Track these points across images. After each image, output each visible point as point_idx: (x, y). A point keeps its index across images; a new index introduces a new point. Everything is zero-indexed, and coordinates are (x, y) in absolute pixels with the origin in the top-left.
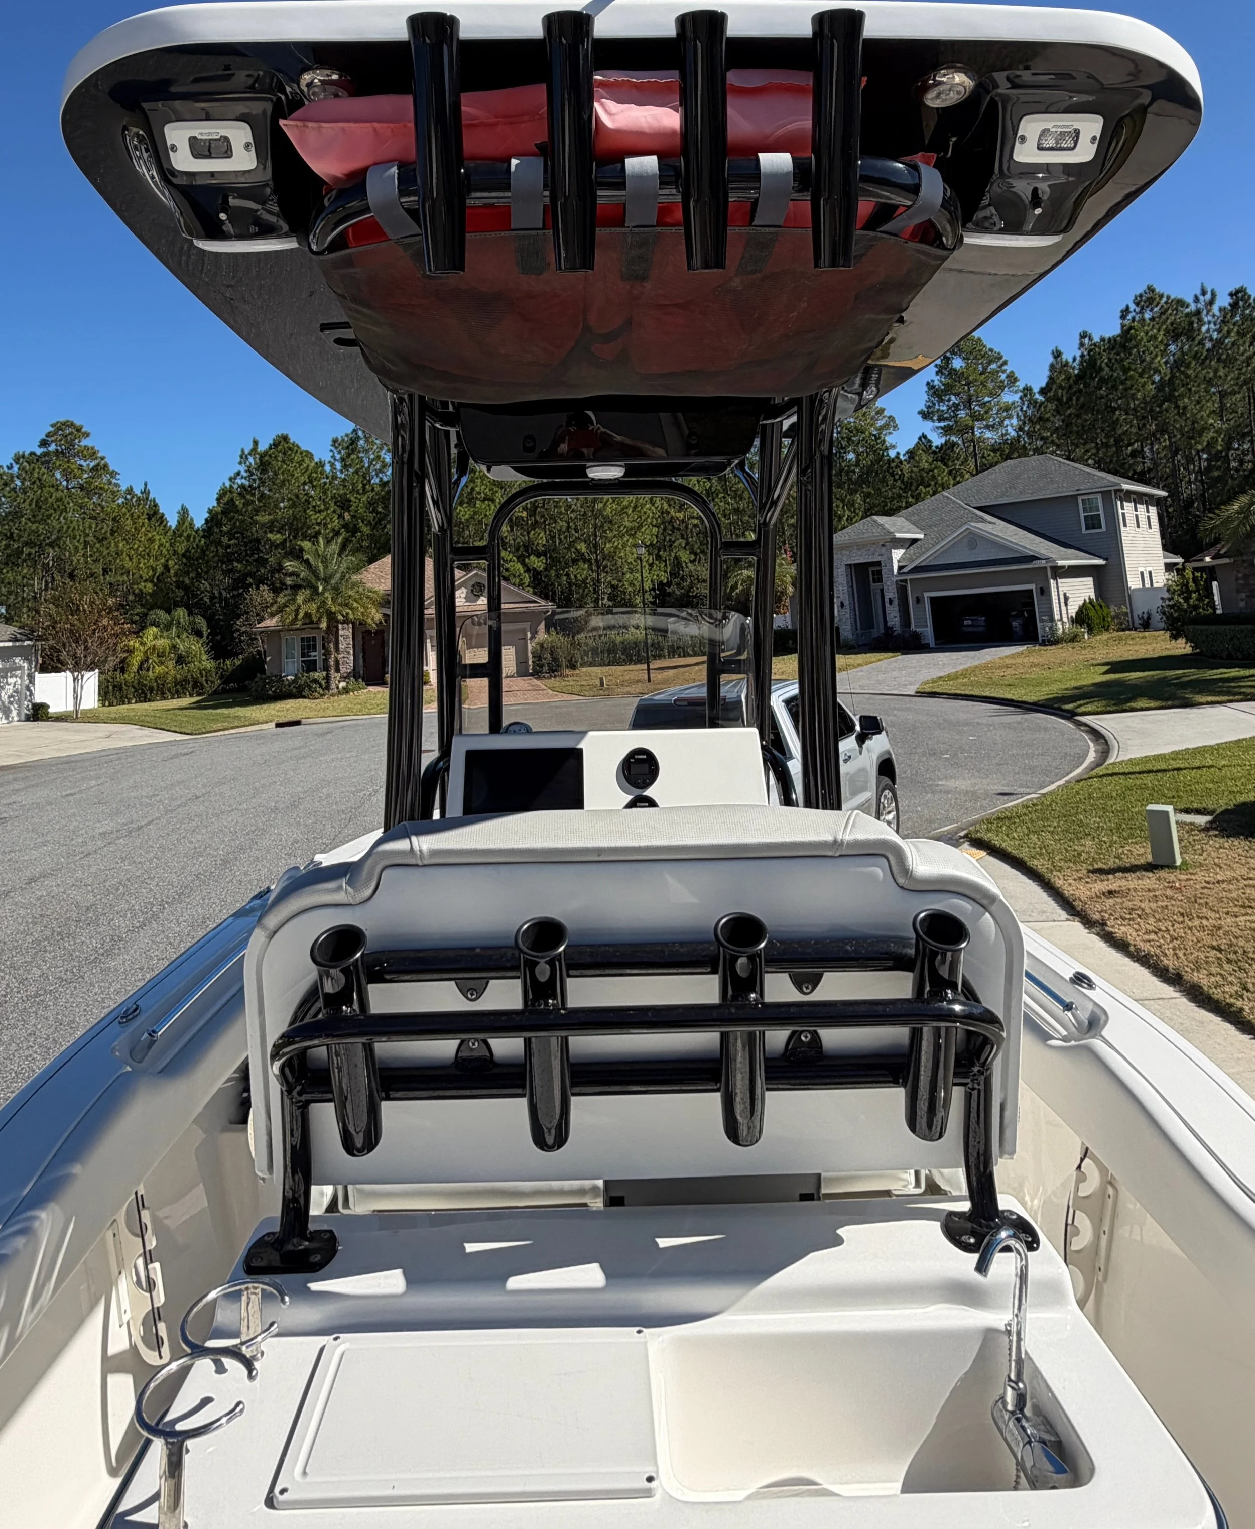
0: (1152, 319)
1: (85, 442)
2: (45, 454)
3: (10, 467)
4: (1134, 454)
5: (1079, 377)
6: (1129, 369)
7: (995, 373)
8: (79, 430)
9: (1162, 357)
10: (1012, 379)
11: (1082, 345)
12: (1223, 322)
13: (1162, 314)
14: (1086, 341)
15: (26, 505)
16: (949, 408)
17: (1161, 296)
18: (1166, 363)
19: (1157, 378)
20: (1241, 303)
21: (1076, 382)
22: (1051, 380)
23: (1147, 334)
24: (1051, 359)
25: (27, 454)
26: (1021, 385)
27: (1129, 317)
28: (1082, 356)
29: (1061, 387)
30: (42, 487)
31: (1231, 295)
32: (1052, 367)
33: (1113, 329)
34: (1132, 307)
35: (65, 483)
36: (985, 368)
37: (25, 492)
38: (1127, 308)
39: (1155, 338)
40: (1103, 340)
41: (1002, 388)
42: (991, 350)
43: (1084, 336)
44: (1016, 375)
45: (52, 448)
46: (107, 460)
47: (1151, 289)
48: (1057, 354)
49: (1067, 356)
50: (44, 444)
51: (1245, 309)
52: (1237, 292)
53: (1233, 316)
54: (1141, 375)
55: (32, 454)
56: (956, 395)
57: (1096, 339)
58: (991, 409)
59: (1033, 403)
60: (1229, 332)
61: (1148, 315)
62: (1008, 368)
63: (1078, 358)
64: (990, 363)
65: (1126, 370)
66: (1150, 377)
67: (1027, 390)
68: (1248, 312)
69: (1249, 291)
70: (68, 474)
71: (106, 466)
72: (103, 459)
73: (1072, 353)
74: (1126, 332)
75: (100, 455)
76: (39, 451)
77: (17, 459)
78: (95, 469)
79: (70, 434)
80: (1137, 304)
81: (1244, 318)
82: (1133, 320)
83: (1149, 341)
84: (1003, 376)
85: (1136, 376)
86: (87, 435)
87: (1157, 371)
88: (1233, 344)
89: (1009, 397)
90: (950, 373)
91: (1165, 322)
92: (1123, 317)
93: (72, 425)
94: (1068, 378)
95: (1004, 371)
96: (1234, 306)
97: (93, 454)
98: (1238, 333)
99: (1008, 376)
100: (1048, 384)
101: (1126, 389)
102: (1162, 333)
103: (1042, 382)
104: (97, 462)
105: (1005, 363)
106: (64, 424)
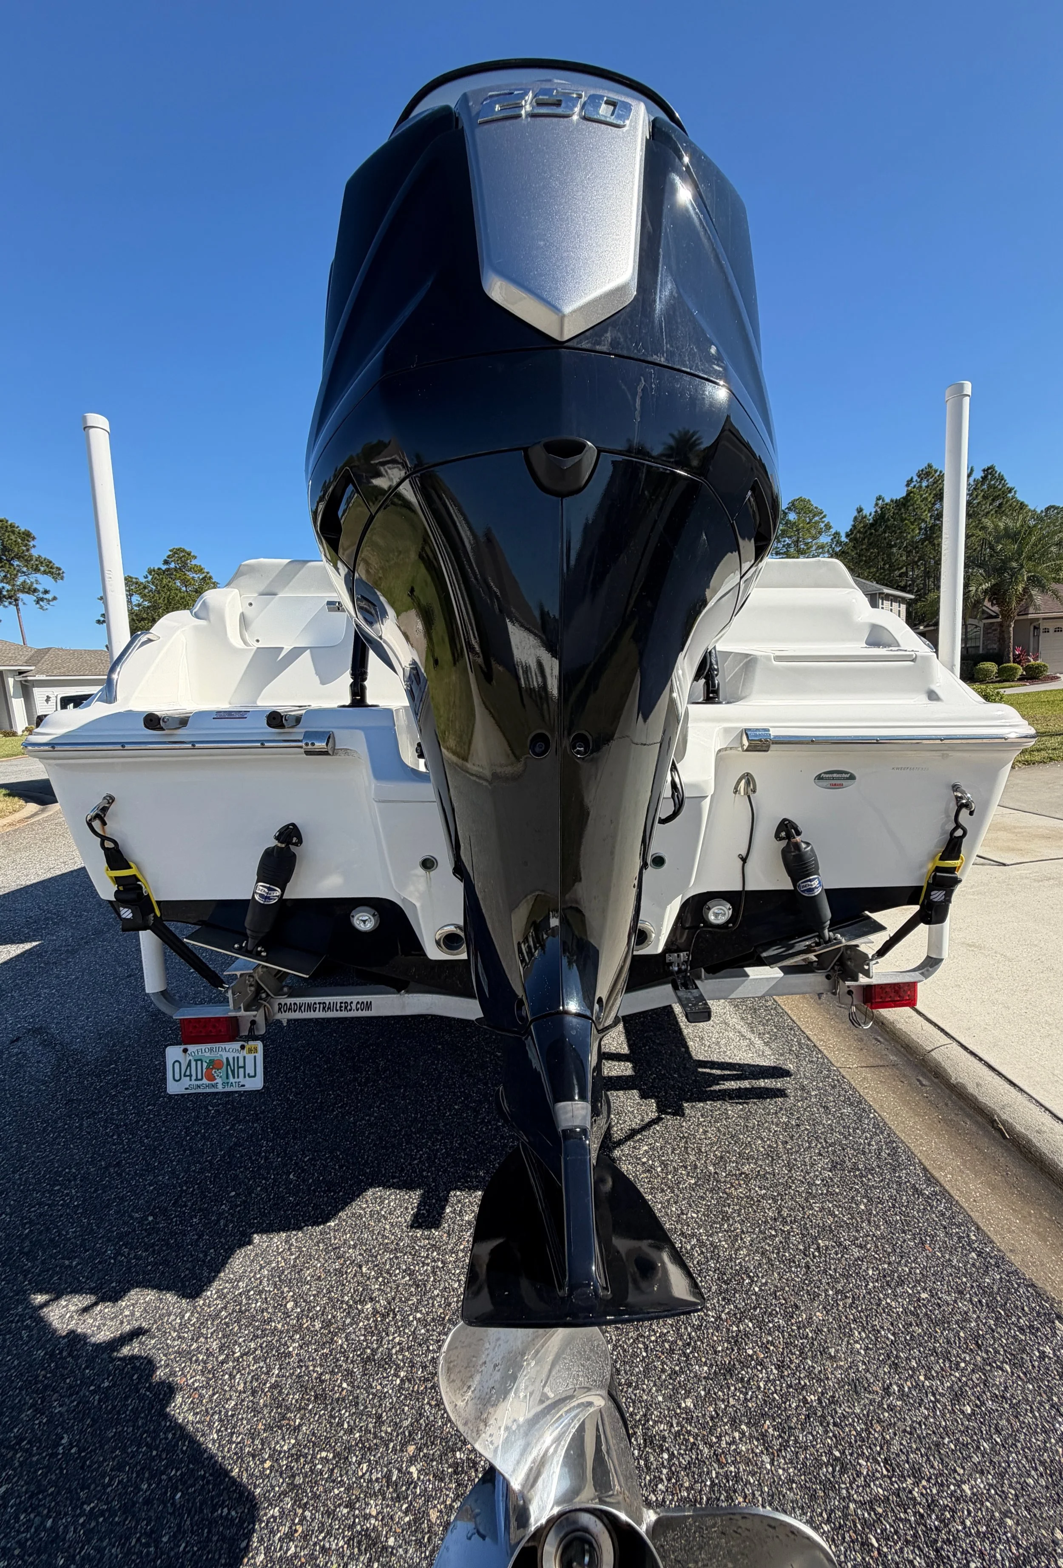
0: (927, 487)
1: (194, 562)
2: (168, 570)
3: (146, 577)
4: (900, 576)
5: (872, 525)
6: (906, 519)
7: (817, 523)
8: (189, 554)
9: (929, 511)
10: (828, 527)
11: (877, 505)
12: (975, 489)
13: (934, 483)
14: (880, 502)
15: (161, 601)
16: (784, 546)
17: (936, 471)
18: (931, 516)
19: (923, 525)
20: (990, 477)
21: (870, 529)
22: (854, 526)
23: (921, 496)
24: (856, 514)
25: (156, 568)
26: (833, 531)
27: (912, 485)
28: (876, 512)
29: (859, 532)
30: (169, 590)
31: (984, 470)
32: (856, 518)
33: (900, 493)
34: (915, 478)
35: (184, 589)
36: (811, 520)
37: (159, 593)
38: (912, 479)
39: (926, 499)
40: (892, 501)
41: (820, 533)
42: (816, 508)
43: (879, 498)
44: (831, 524)
45: (173, 565)
46: (210, 574)
47: (930, 466)
48: (860, 510)
49: (866, 512)
50: (166, 562)
51: (991, 480)
52: (989, 469)
53: (982, 485)
54: (912, 523)
55: (159, 569)
56: (790, 537)
57: (887, 500)
58: (811, 547)
59: (839, 543)
60: (977, 496)
61: (924, 484)
62: (826, 520)
63: (873, 514)
64: (814, 516)
65: (903, 520)
66: (918, 525)
67: (837, 534)
68: (993, 482)
69: (996, 468)
70: (185, 582)
71: (210, 578)
72: (208, 573)
73: (870, 510)
74: (909, 493)
75: (206, 570)
76: (164, 567)
77: (150, 572)
78: (204, 578)
79: (184, 556)
80: (919, 476)
81: (990, 486)
82: (914, 487)
83: (922, 501)
84: (822, 525)
85: (909, 524)
86: (195, 557)
87: (923, 520)
88: (979, 503)
89: (825, 539)
90: (786, 523)
91: (935, 489)
92: (908, 485)
93: (184, 551)
94: (864, 527)
95: (823, 522)
96: (984, 478)
97: (201, 570)
98: (983, 496)
99: (826, 525)
100: (851, 530)
101: (901, 532)
102: (932, 496)
103: (848, 528)
104: (204, 575)
105: (825, 516)
106: (178, 550)
